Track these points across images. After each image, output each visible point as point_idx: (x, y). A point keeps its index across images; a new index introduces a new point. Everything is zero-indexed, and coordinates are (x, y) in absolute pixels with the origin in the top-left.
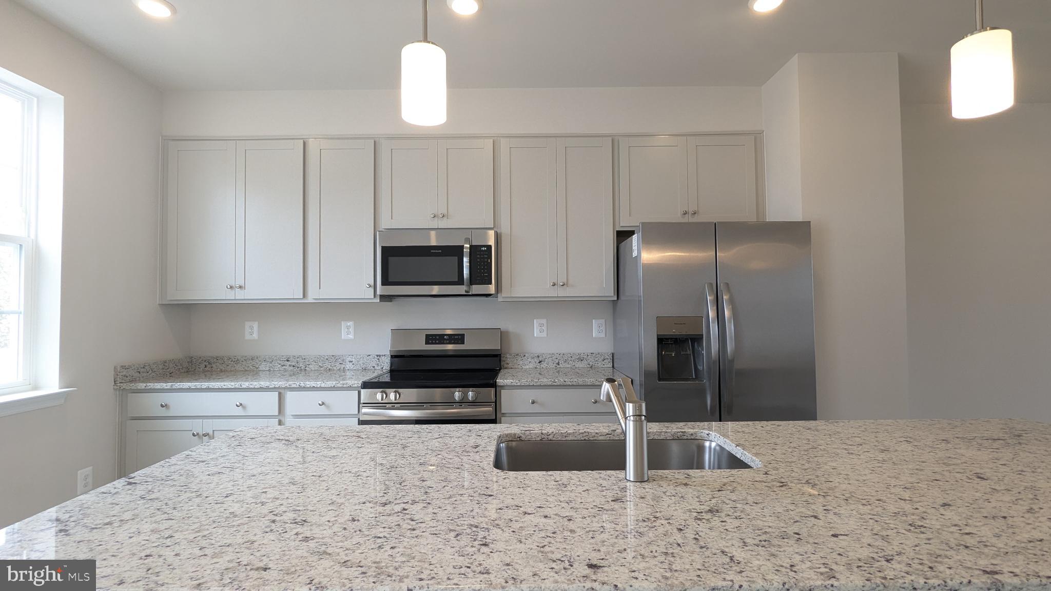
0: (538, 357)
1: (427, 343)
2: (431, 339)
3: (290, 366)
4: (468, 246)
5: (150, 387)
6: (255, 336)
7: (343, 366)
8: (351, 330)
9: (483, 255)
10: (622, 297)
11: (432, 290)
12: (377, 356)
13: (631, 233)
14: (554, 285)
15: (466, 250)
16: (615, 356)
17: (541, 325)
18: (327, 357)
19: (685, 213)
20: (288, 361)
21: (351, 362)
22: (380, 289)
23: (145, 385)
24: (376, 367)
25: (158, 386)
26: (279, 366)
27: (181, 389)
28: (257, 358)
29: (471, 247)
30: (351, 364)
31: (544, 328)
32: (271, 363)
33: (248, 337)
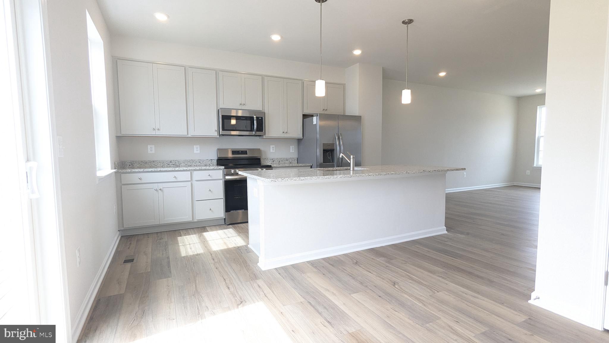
0: (273, 159)
1: (233, 154)
2: (234, 152)
3: (172, 164)
4: (255, 117)
5: (133, 171)
6: (153, 152)
7: (196, 164)
8: (199, 149)
9: (260, 120)
10: (304, 138)
11: (239, 133)
12: (211, 160)
13: (312, 116)
14: (283, 133)
15: (255, 118)
16: (298, 159)
17: (273, 148)
18: (189, 160)
19: (324, 110)
20: (171, 162)
21: (200, 162)
22: (221, 132)
23: (130, 170)
24: (210, 164)
25: (137, 170)
26: (167, 164)
27: (148, 171)
28: (156, 161)
29: (256, 117)
30: (200, 163)
31: (274, 149)
32: (163, 163)
33: (149, 152)
